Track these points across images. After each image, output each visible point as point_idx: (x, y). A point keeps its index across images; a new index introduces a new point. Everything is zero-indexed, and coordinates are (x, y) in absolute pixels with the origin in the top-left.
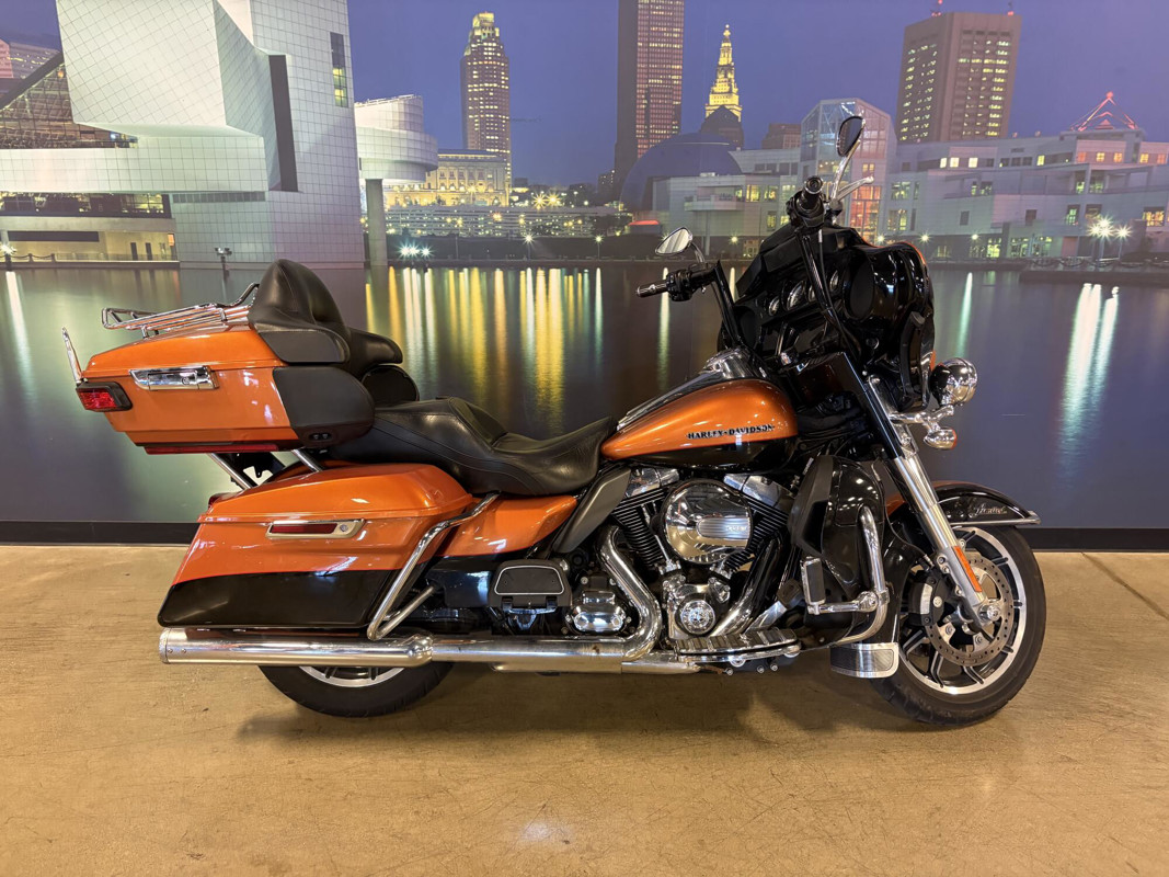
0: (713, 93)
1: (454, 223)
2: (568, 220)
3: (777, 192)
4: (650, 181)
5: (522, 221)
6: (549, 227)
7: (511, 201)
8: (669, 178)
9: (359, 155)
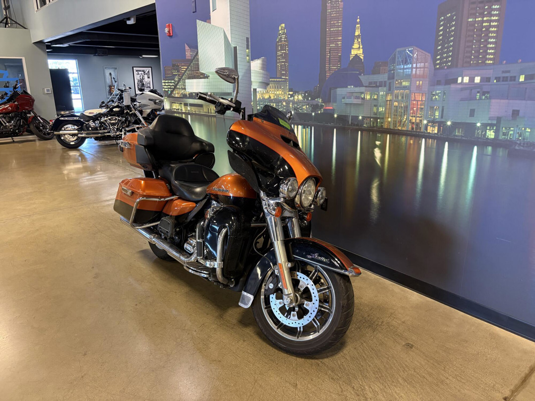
0: (353, 49)
1: (273, 105)
2: (304, 105)
3: (378, 95)
4: (330, 89)
5: (291, 105)
6: (299, 108)
7: (288, 97)
8: (336, 88)
9: (252, 80)
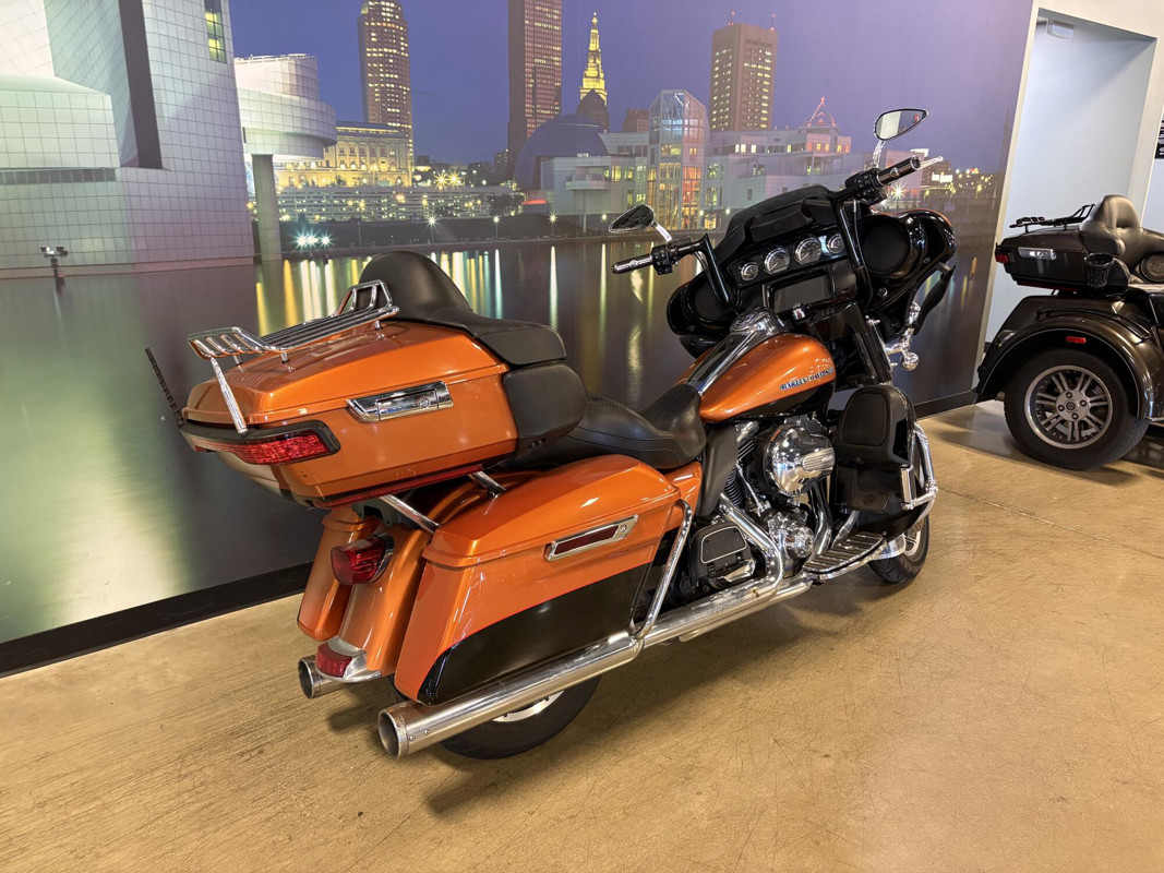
0: (586, 77)
1: (356, 205)
2: (468, 200)
3: (634, 172)
4: (538, 160)
5: (425, 202)
6: (451, 208)
7: (414, 180)
8: (552, 158)
